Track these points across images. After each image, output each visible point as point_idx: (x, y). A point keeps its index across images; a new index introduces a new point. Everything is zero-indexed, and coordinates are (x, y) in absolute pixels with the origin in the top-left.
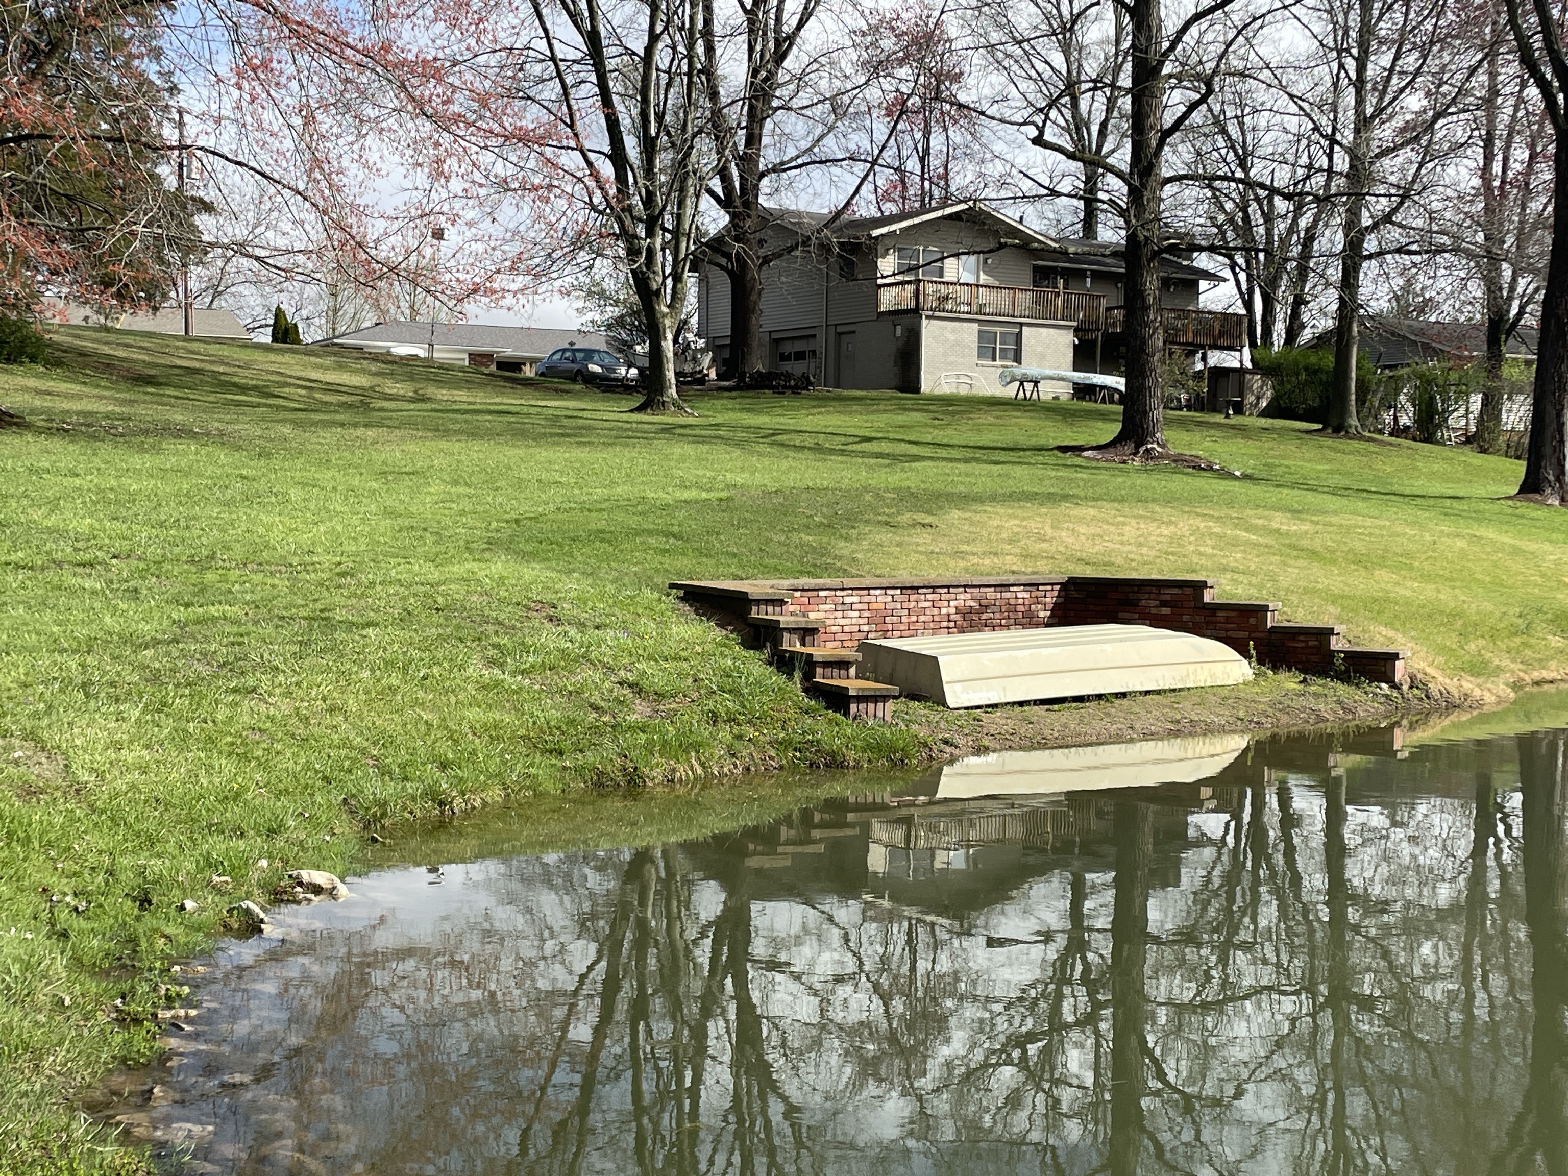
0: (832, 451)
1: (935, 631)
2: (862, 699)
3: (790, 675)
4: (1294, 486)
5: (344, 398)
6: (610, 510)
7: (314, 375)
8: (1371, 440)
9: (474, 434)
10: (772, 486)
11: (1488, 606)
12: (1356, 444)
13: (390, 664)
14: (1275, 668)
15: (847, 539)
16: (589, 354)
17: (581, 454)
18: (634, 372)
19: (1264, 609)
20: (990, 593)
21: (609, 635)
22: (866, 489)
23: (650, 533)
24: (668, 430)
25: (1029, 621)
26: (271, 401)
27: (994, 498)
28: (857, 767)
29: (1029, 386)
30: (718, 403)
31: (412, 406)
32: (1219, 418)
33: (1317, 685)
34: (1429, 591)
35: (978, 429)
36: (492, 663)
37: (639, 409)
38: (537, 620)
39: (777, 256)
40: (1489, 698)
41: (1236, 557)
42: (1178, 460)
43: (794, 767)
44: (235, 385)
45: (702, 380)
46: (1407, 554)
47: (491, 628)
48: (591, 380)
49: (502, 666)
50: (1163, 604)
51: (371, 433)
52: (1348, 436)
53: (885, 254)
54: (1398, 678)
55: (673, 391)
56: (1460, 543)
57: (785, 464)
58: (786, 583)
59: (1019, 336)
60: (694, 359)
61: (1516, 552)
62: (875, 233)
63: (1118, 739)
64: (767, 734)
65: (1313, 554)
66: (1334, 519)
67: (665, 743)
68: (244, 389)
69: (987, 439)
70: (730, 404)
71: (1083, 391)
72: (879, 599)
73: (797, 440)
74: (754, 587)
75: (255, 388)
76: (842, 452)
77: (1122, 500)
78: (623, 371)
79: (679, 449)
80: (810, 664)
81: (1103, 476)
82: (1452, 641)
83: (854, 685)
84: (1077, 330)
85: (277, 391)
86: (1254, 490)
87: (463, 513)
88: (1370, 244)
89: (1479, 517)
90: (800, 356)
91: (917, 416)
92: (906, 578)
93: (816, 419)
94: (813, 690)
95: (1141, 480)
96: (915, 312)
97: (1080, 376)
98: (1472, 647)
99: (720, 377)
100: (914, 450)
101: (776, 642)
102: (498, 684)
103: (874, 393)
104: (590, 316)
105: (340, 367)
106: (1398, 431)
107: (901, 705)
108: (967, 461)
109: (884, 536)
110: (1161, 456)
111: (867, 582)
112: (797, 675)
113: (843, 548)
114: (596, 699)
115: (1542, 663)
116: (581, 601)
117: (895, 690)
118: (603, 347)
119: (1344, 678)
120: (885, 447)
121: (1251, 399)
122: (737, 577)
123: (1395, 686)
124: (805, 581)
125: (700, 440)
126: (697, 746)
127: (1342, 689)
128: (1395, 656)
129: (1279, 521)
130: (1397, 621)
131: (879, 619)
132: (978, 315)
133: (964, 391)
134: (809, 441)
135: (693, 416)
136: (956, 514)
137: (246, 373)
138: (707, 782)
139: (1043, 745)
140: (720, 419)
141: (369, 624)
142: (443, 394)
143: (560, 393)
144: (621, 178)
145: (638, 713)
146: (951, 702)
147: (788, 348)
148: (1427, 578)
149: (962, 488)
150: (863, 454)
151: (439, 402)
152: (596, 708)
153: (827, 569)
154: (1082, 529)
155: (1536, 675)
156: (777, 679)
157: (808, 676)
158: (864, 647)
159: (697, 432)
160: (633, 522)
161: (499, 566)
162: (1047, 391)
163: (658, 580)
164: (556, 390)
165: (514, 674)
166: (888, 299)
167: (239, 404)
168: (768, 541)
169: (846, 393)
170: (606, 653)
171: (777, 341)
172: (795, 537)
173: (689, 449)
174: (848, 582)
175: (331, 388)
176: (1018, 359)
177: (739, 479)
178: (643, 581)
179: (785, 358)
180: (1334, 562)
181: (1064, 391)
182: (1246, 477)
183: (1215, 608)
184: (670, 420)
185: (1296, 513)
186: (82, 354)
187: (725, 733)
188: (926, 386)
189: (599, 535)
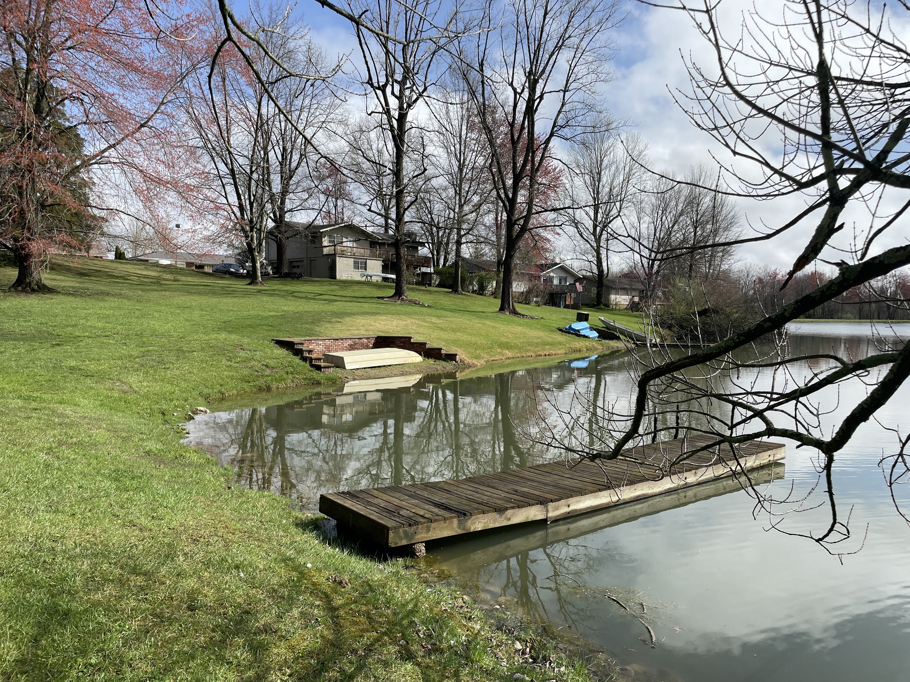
0: (311, 299)
1: (343, 350)
2: (324, 367)
3: (306, 362)
4: (441, 309)
5: (151, 280)
6: (251, 319)
7: (139, 272)
8: (465, 295)
9: (200, 294)
10: (296, 311)
11: (484, 342)
12: (460, 296)
13: (202, 361)
14: (428, 358)
15: (318, 326)
16: (230, 265)
17: (235, 300)
18: (245, 271)
19: (426, 343)
20: (357, 340)
21: (258, 353)
22: (322, 311)
23: (263, 325)
24: (259, 291)
25: (367, 347)
26: (128, 281)
27: (358, 314)
28: (324, 384)
29: (369, 278)
30: (274, 282)
31: (175, 283)
32: (424, 288)
33: (438, 362)
34: (469, 338)
35: (354, 291)
36: (228, 360)
37: (249, 284)
38: (238, 349)
39: (291, 237)
40: (479, 364)
41: (421, 330)
42: (410, 301)
43: (308, 384)
44: (114, 276)
45: (268, 274)
46: (466, 328)
47: (226, 352)
48: (231, 273)
49: (231, 361)
50: (401, 342)
51: (167, 293)
52: (458, 294)
53: (325, 237)
54: (457, 360)
55: (260, 279)
56: (480, 325)
57: (298, 304)
58: (303, 339)
59: (366, 263)
60: (266, 268)
61: (494, 327)
62: (321, 231)
63: (388, 376)
64: (301, 377)
65: (442, 329)
66: (448, 319)
67: (276, 379)
68: (117, 277)
69: (356, 294)
70: (277, 282)
71: (385, 279)
72: (328, 342)
73: (300, 295)
74: (296, 340)
75: (121, 277)
76: (314, 299)
77: (393, 314)
78: (242, 271)
79: (265, 299)
80: (311, 359)
81: (389, 306)
82: (473, 351)
83: (323, 364)
84: (383, 261)
85: (129, 278)
86: (430, 311)
87: (208, 320)
88: (463, 240)
89: (487, 318)
90: (298, 267)
91: (335, 287)
92: (335, 337)
93: (305, 288)
94: (312, 366)
95: (399, 308)
96: (334, 255)
97: (384, 275)
98: (477, 352)
99: (274, 273)
100: (335, 298)
101: (302, 354)
102: (231, 366)
103: (322, 279)
104: (229, 252)
105: (146, 269)
106: (474, 292)
107: (334, 369)
108: (351, 301)
109: (328, 325)
110: (406, 300)
111: (324, 338)
112: (308, 362)
113: (317, 329)
114: (257, 369)
115: (494, 356)
116: (249, 344)
117: (333, 365)
118: (234, 263)
119: (444, 360)
120: (326, 297)
121: (433, 281)
122: (289, 337)
123: (456, 362)
124: (308, 338)
125: (271, 295)
126: (284, 380)
127: (444, 363)
128: (456, 355)
129: (434, 320)
130: (460, 346)
131: (328, 348)
132: (353, 256)
133: (349, 279)
134: (304, 296)
135: (267, 286)
136: (348, 318)
137: (116, 272)
138: (287, 388)
139: (369, 378)
140: (275, 288)
141: (194, 351)
142: (183, 278)
143: (222, 278)
144: (242, 214)
145: (268, 372)
146: (347, 368)
147: (295, 264)
148: (470, 334)
149: (349, 311)
150: (320, 300)
151: (183, 281)
152: (257, 371)
153: (313, 335)
154: (382, 323)
155: (493, 359)
156: (303, 363)
157: (311, 362)
158: (324, 355)
159: (269, 292)
160: (258, 322)
161: (223, 336)
162: (374, 279)
163: (268, 338)
164: (221, 277)
165: (235, 363)
166: (326, 251)
167: (118, 283)
168: (297, 327)
169: (314, 279)
170: (257, 357)
171: (291, 262)
172: (304, 326)
173: (268, 298)
174: (319, 338)
175: (146, 277)
176: (366, 269)
177: (286, 308)
178: (264, 339)
179: (294, 267)
180: (447, 331)
181: (380, 279)
182: (428, 306)
183: (414, 343)
184: (260, 288)
185: (439, 317)
186: (59, 265)
187: (290, 376)
188: (338, 277)
189: (250, 326)
